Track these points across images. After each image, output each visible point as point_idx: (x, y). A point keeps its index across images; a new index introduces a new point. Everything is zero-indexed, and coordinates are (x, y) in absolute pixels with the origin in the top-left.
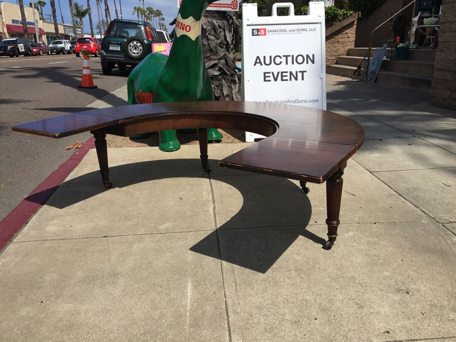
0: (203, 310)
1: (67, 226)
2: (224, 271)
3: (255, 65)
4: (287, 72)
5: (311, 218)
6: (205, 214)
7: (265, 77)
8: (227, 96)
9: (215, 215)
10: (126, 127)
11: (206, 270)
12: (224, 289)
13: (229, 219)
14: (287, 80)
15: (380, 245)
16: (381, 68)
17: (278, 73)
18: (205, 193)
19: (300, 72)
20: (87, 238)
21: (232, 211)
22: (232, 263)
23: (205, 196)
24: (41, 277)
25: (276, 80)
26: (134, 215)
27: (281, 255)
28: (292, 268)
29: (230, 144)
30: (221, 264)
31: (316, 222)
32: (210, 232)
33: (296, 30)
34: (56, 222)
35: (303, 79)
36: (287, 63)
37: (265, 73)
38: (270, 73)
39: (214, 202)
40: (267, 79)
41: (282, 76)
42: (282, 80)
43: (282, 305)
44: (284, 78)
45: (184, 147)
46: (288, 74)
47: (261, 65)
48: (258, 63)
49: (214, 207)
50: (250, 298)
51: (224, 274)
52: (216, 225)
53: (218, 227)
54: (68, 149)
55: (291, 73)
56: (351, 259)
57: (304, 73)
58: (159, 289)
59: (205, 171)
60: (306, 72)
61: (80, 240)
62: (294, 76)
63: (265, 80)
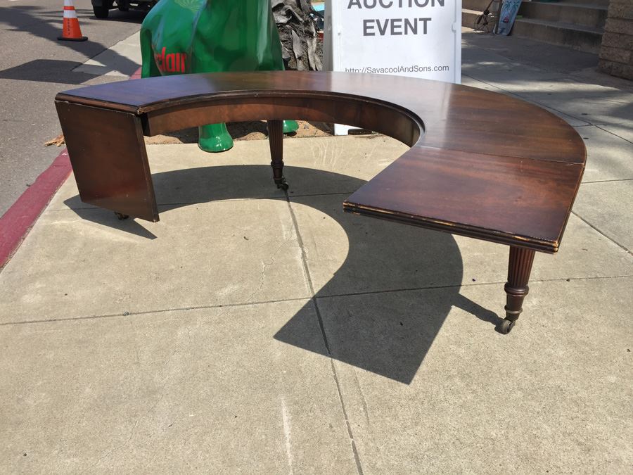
0: (316, 465)
1: (59, 293)
2: (340, 381)
3: (349, 7)
4: (400, 20)
5: (464, 272)
6: (290, 267)
7: (365, 28)
8: (300, 58)
9: (306, 267)
10: (149, 120)
11: (308, 380)
12: (346, 419)
13: (331, 276)
14: (400, 33)
15: (587, 321)
16: (519, 13)
17: (387, 21)
18: (284, 227)
19: (421, 20)
20: (95, 317)
21: (334, 261)
22: (350, 363)
23: (285, 233)
24: (19, 399)
25: (382, 32)
26: (171, 271)
27: (430, 345)
28: (454, 372)
29: (312, 140)
30: (333, 366)
31: (474, 280)
32: (304, 302)
34: (38, 285)
35: (425, 32)
36: (400, 5)
37: (365, 22)
38: (373, 21)
39: (301, 244)
40: (369, 31)
41: (393, 27)
42: (393, 33)
43: (453, 452)
44: (396, 30)
45: (239, 144)
46: (402, 24)
47: (360, 7)
48: (354, 4)
49: (304, 253)
50: (394, 437)
51: (342, 387)
52: (312, 288)
53: (316, 292)
54: (50, 145)
55: (407, 22)
56: (547, 350)
57: (428, 22)
58: (232, 422)
59: (278, 188)
60: (430, 19)
61: (83, 321)
62: (411, 27)
63: (366, 34)
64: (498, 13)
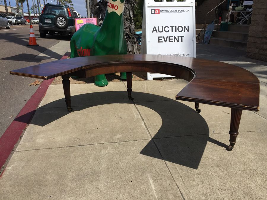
0: (167, 198)
1: (51, 138)
2: (170, 169)
3: (153, 32)
4: (172, 37)
5: (209, 129)
6: (140, 128)
7: (159, 39)
8: (131, 51)
9: (147, 128)
11: (157, 168)
12: (175, 181)
13: (157, 131)
14: (172, 42)
15: (260, 146)
16: (212, 36)
17: (167, 37)
18: (135, 114)
19: (180, 37)
20: (67, 147)
21: (157, 126)
22: (172, 162)
23: (136, 116)
24: (44, 177)
25: (166, 41)
26: (94, 130)
27: (202, 156)
28: (213, 165)
29: (139, 82)
30: (166, 163)
31: (214, 132)
32: (149, 141)
33: (178, 11)
34: (42, 136)
35: (182, 41)
36: (172, 31)
37: (159, 37)
38: (162, 37)
39: (143, 120)
40: (160, 41)
41: (169, 39)
42: (169, 42)
43: (219, 193)
44: (171, 40)
45: (111, 84)
46: (173, 38)
47: (157, 32)
48: (155, 31)
49: (145, 123)
50: (195, 188)
51: (170, 170)
52: (151, 136)
53: (153, 137)
54: (31, 85)
55: (175, 37)
56: (247, 156)
57: (183, 37)
58: (131, 184)
59: (130, 99)
60: (184, 36)
61: (63, 148)
62: (176, 39)
63: (159, 42)
64: (204, 35)
